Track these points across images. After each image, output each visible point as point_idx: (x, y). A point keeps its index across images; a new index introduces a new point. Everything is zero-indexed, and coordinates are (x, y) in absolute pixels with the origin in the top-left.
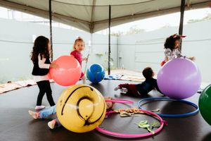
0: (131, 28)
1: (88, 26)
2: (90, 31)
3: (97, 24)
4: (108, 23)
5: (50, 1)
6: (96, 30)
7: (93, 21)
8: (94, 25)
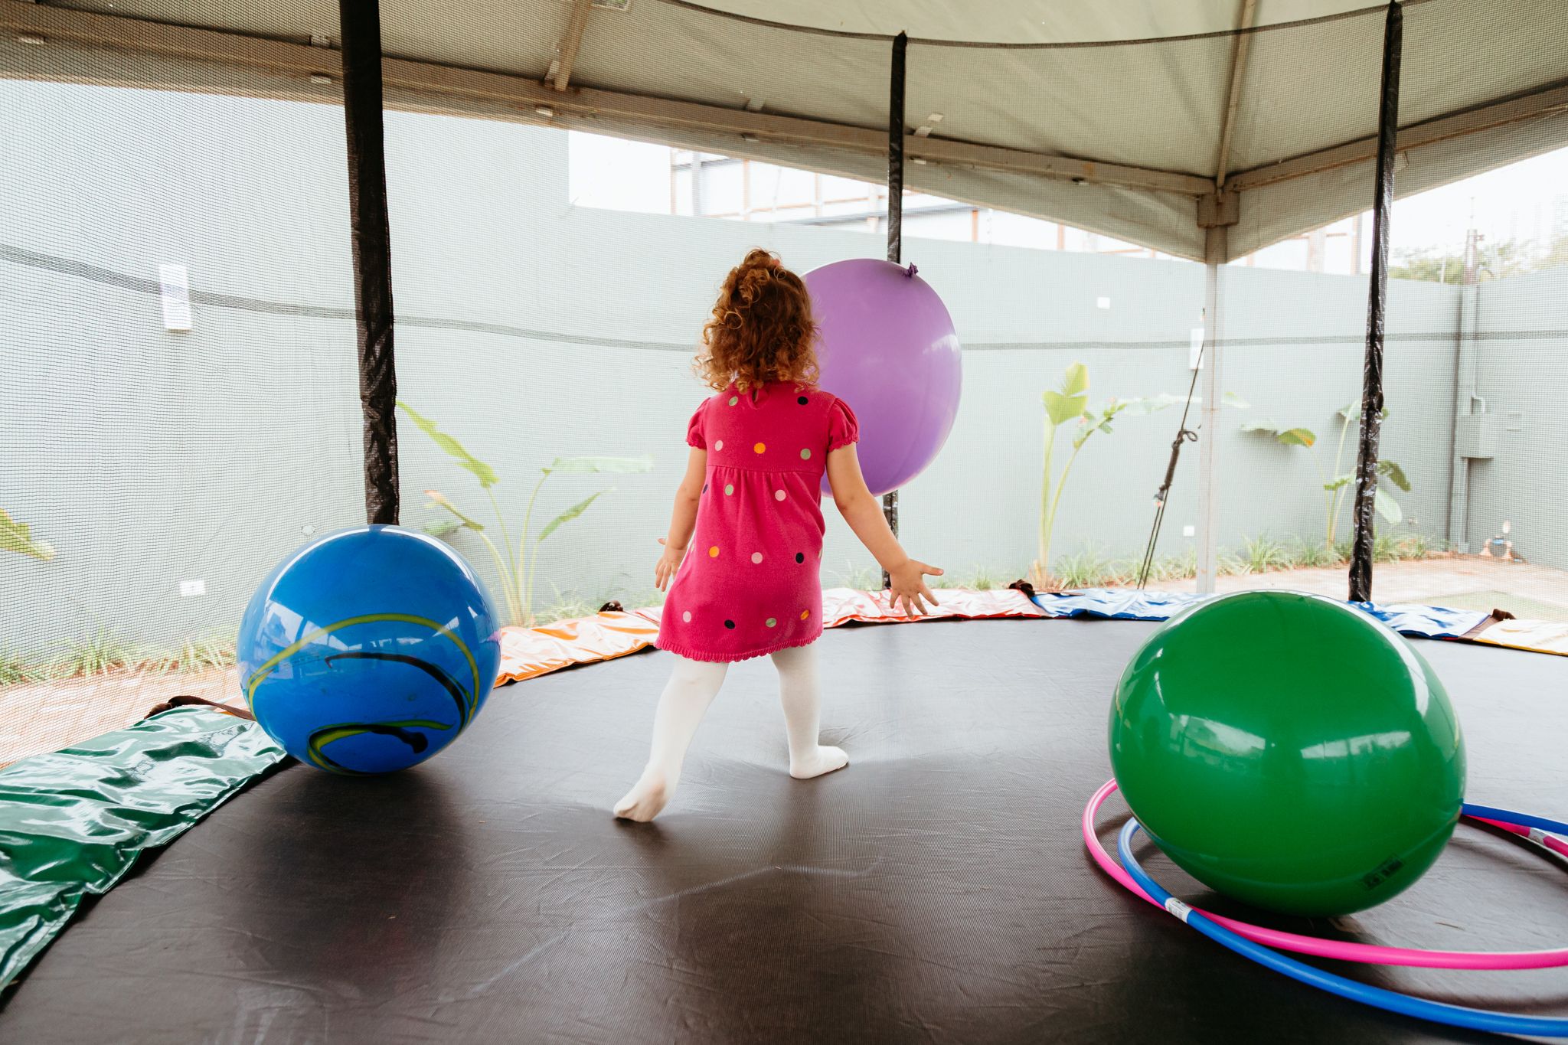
1: (1190, 205)
2: (1202, 243)
3: (1268, 183)
4: (1372, 165)
5: (901, 42)
6: (1252, 237)
7: (1232, 167)
8: (1238, 200)
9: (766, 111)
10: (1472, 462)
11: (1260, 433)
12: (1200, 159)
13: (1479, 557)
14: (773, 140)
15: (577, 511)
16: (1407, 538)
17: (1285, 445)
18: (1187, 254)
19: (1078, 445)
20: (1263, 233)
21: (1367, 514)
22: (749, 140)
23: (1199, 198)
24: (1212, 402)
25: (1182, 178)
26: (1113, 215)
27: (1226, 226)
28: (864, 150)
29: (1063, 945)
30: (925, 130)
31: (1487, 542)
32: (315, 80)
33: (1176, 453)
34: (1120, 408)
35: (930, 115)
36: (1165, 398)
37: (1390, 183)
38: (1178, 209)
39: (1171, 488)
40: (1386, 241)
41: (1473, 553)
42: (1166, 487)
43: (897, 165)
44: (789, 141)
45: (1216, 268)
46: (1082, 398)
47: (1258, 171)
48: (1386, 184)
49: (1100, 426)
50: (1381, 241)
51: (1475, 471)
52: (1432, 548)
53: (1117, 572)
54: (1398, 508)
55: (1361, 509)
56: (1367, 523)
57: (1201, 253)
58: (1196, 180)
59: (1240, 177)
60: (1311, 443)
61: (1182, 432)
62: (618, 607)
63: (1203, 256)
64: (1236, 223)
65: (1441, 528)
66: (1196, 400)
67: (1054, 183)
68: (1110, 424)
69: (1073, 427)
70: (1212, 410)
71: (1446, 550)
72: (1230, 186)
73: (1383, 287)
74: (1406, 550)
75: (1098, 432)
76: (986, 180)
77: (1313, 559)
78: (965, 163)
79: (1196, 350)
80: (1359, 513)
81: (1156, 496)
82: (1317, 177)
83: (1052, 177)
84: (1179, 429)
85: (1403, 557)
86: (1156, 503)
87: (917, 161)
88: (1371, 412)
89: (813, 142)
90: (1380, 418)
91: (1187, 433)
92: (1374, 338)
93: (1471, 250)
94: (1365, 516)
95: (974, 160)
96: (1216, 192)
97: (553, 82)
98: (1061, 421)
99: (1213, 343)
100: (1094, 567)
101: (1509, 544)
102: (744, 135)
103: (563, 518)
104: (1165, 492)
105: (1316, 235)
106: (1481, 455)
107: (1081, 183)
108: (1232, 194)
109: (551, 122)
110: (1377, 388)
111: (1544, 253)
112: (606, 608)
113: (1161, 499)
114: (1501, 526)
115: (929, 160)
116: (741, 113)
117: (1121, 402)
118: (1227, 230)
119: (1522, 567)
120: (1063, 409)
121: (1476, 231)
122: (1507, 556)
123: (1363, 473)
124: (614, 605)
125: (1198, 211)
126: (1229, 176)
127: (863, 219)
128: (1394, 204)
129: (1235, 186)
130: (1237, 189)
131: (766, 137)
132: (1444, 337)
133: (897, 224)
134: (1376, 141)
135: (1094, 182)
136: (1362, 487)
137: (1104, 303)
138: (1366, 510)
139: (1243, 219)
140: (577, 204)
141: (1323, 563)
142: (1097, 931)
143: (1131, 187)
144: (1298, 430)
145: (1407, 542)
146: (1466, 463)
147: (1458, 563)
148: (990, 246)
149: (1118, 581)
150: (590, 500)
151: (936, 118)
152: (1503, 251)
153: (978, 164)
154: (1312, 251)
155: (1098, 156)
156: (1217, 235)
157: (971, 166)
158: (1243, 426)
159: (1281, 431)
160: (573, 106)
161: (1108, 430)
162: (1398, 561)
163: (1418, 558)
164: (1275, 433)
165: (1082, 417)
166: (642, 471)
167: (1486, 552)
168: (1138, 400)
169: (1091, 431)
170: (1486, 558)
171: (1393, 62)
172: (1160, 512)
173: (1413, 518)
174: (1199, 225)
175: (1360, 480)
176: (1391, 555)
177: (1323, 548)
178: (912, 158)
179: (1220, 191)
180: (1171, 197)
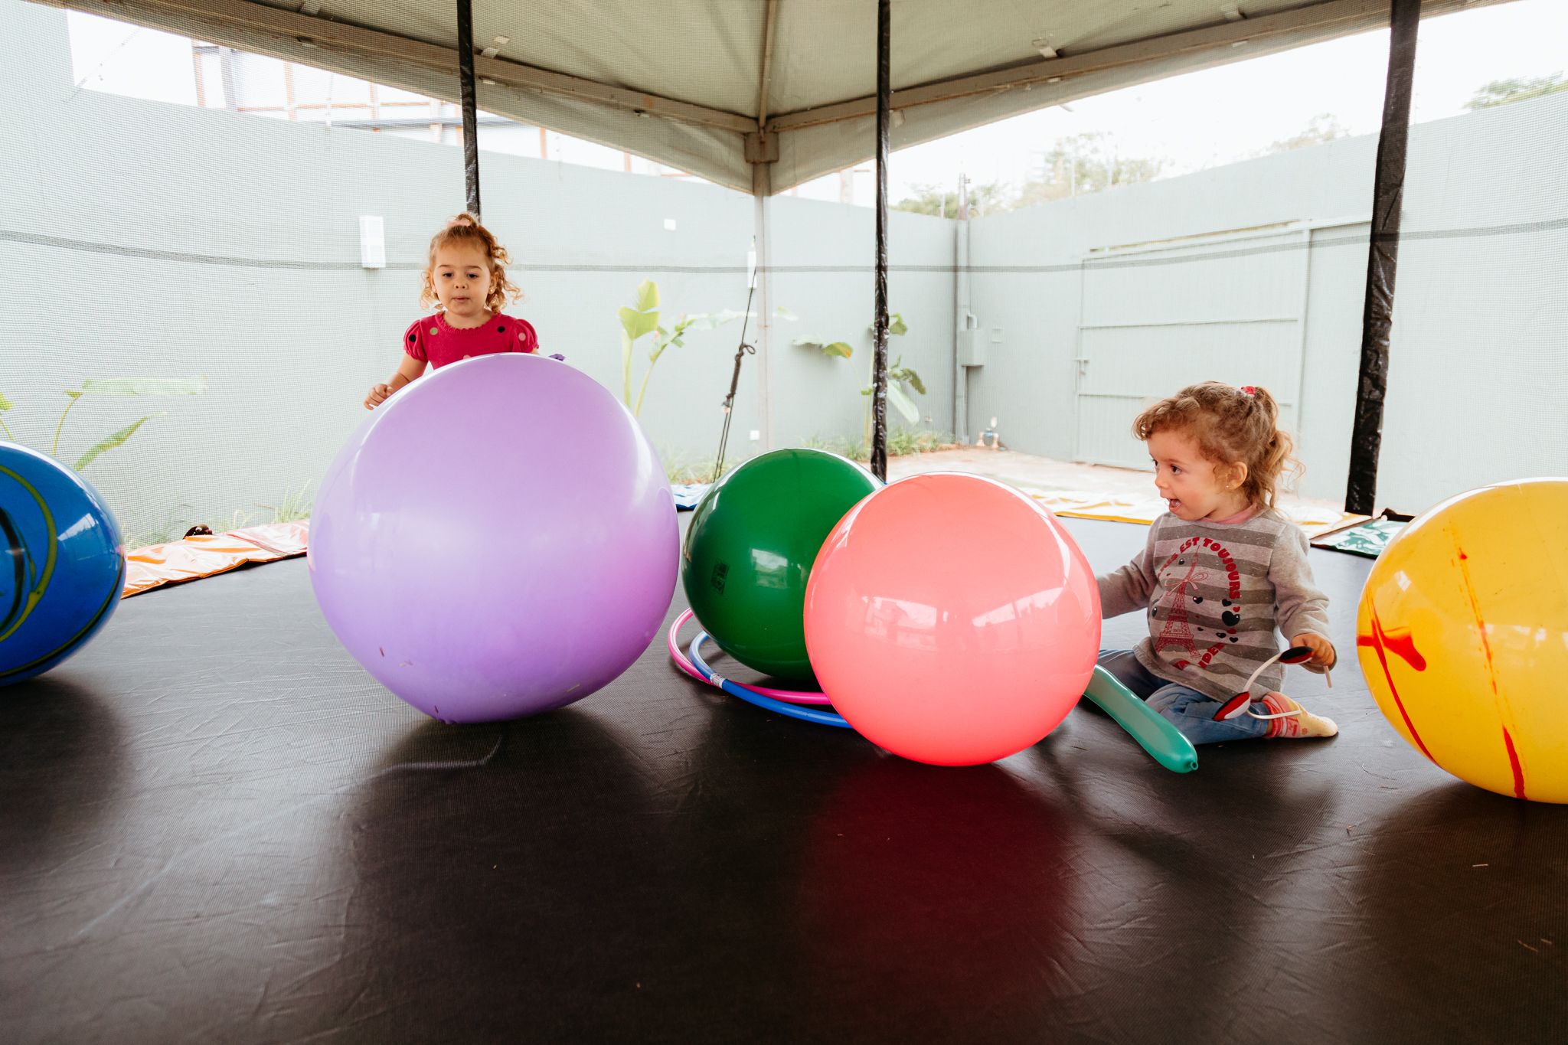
0: (1056, 156)
1: (738, 143)
2: (750, 176)
3: (801, 127)
4: (873, 121)
6: (790, 175)
7: (771, 111)
8: (778, 140)
9: (323, 15)
10: (970, 369)
11: (809, 347)
12: (744, 100)
13: (976, 447)
14: (333, 47)
15: (119, 439)
16: (925, 434)
17: (829, 357)
18: (737, 186)
19: (654, 358)
20: (799, 171)
21: (881, 412)
22: (306, 45)
23: (746, 135)
24: (765, 320)
25: (731, 117)
26: (673, 147)
27: (769, 163)
28: (429, 65)
29: (661, 730)
30: (492, 51)
31: (982, 434)
33: (738, 364)
34: (690, 323)
35: (496, 36)
36: (728, 313)
37: (886, 140)
38: (728, 144)
39: (735, 396)
40: (886, 189)
41: (972, 444)
42: (731, 396)
43: (470, 88)
44: (350, 49)
45: (762, 200)
46: (654, 314)
47: (792, 116)
48: (883, 140)
49: (673, 341)
50: (882, 188)
51: (971, 375)
52: (942, 441)
53: (695, 475)
54: (916, 409)
55: (877, 408)
56: (881, 419)
57: (750, 186)
58: (742, 119)
59: (776, 119)
60: (849, 355)
61: (743, 346)
62: (207, 531)
63: (751, 188)
64: (776, 161)
65: (949, 425)
66: (752, 314)
67: (617, 112)
68: (681, 338)
69: (648, 341)
70: (766, 326)
71: (953, 443)
72: (770, 128)
73: (885, 226)
74: (924, 444)
75: (671, 347)
76: (555, 105)
77: (855, 455)
78: (533, 86)
79: (751, 274)
80: (876, 411)
81: (724, 404)
82: (836, 126)
83: (617, 107)
84: (739, 344)
85: (922, 451)
86: (724, 410)
87: (487, 82)
88: (881, 329)
89: (378, 53)
90: (887, 334)
91: (746, 346)
92: (881, 268)
93: (962, 190)
94: (880, 414)
95: (543, 86)
96: (759, 132)
98: (637, 336)
99: (764, 269)
100: (676, 471)
101: (996, 435)
102: (300, 39)
103: (102, 447)
104: (731, 400)
105: (847, 172)
106: (975, 363)
107: (643, 115)
108: (772, 134)
110: (884, 309)
111: (1019, 195)
112: (192, 532)
113: (728, 406)
114: (990, 422)
115: (497, 81)
116: (295, 15)
117: (690, 317)
118: (769, 166)
119: (1005, 454)
120: (638, 325)
121: (965, 175)
122: (995, 445)
123: (878, 379)
124: (201, 529)
125: (745, 147)
126: (769, 118)
127: (425, 125)
128: (890, 155)
129: (774, 127)
130: (776, 130)
131: (325, 43)
132: (943, 269)
133: (474, 147)
134: (875, 100)
135: (657, 116)
136: (877, 390)
137: (670, 224)
138: (880, 408)
139: (782, 158)
140: (85, 86)
141: (863, 459)
142: (686, 718)
143: (688, 122)
144: (839, 343)
145: (924, 437)
146: (965, 370)
147: (961, 453)
148: (560, 163)
150: (137, 426)
151: (503, 41)
152: (988, 191)
153: (545, 89)
154: (844, 185)
155: (656, 91)
156: (762, 168)
157: (539, 91)
158: (794, 341)
159: (825, 345)
161: (680, 345)
162: (919, 453)
163: (933, 450)
164: (821, 346)
165: (656, 332)
166: (193, 393)
167: (980, 443)
168: (705, 316)
169: (666, 345)
170: (981, 448)
171: (884, 39)
172: (728, 419)
173: (929, 418)
174: (747, 161)
175: (875, 385)
176: (913, 449)
177: (862, 445)
178: (481, 77)
179: (762, 131)
180: (721, 133)
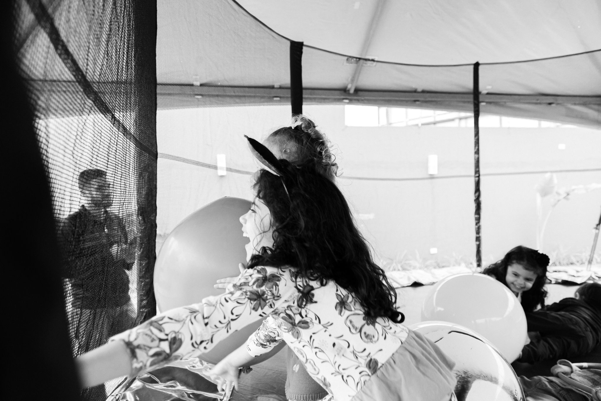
5: (477, 66)
9: (423, 92)
14: (426, 102)
19: (553, 206)
22: (417, 103)
25: (594, 99)
26: (567, 116)
30: (486, 92)
32: (275, 99)
34: (573, 190)
35: (487, 86)
42: (599, 224)
43: (477, 109)
44: (432, 101)
46: (553, 187)
49: (565, 198)
53: (575, 259)
67: (540, 106)
68: (569, 197)
69: (551, 198)
75: (563, 200)
76: (511, 108)
78: (501, 102)
81: (594, 228)
83: (540, 103)
86: (595, 231)
87: (483, 104)
97: (349, 91)
98: (545, 196)
100: (564, 257)
102: (415, 101)
104: (599, 226)
107: (553, 105)
109: (348, 103)
113: (597, 230)
115: (487, 103)
116: (414, 94)
117: (573, 187)
120: (545, 192)
131: (423, 101)
135: (558, 104)
143: (575, 104)
148: (509, 128)
149: (576, 263)
151: (490, 87)
153: (507, 102)
155: (559, 94)
157: (504, 103)
160: (355, 98)
161: (568, 199)
165: (555, 194)
168: (581, 187)
169: (560, 200)
172: (597, 235)
178: (481, 102)
180: (593, 106)
